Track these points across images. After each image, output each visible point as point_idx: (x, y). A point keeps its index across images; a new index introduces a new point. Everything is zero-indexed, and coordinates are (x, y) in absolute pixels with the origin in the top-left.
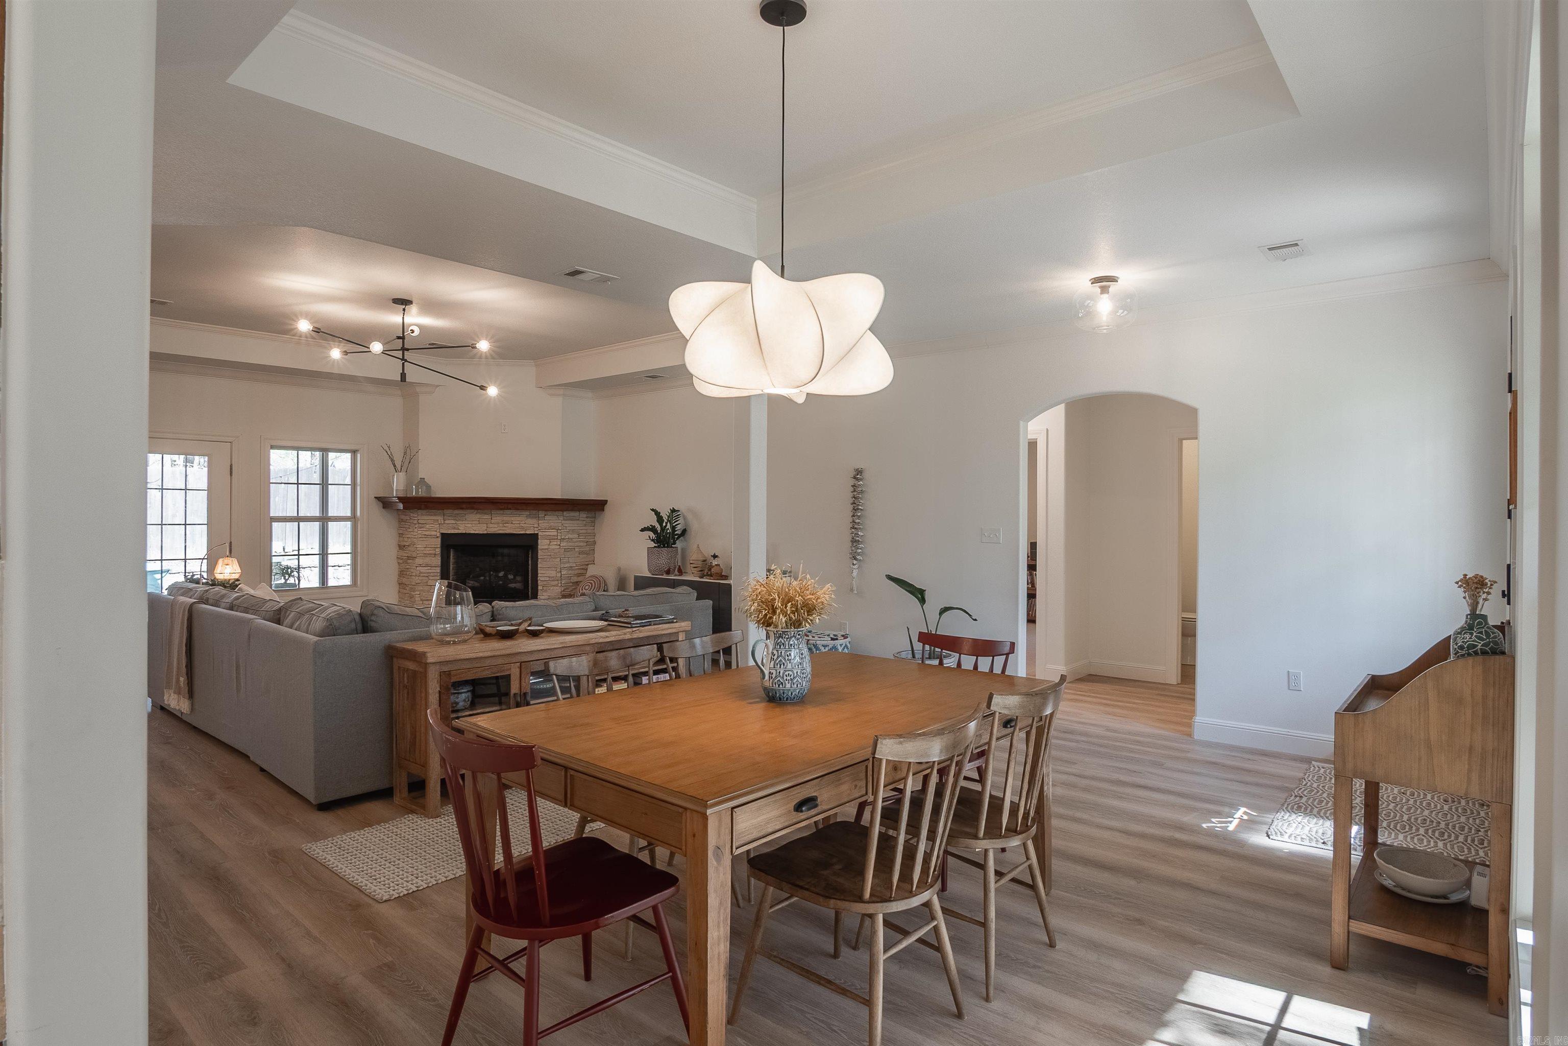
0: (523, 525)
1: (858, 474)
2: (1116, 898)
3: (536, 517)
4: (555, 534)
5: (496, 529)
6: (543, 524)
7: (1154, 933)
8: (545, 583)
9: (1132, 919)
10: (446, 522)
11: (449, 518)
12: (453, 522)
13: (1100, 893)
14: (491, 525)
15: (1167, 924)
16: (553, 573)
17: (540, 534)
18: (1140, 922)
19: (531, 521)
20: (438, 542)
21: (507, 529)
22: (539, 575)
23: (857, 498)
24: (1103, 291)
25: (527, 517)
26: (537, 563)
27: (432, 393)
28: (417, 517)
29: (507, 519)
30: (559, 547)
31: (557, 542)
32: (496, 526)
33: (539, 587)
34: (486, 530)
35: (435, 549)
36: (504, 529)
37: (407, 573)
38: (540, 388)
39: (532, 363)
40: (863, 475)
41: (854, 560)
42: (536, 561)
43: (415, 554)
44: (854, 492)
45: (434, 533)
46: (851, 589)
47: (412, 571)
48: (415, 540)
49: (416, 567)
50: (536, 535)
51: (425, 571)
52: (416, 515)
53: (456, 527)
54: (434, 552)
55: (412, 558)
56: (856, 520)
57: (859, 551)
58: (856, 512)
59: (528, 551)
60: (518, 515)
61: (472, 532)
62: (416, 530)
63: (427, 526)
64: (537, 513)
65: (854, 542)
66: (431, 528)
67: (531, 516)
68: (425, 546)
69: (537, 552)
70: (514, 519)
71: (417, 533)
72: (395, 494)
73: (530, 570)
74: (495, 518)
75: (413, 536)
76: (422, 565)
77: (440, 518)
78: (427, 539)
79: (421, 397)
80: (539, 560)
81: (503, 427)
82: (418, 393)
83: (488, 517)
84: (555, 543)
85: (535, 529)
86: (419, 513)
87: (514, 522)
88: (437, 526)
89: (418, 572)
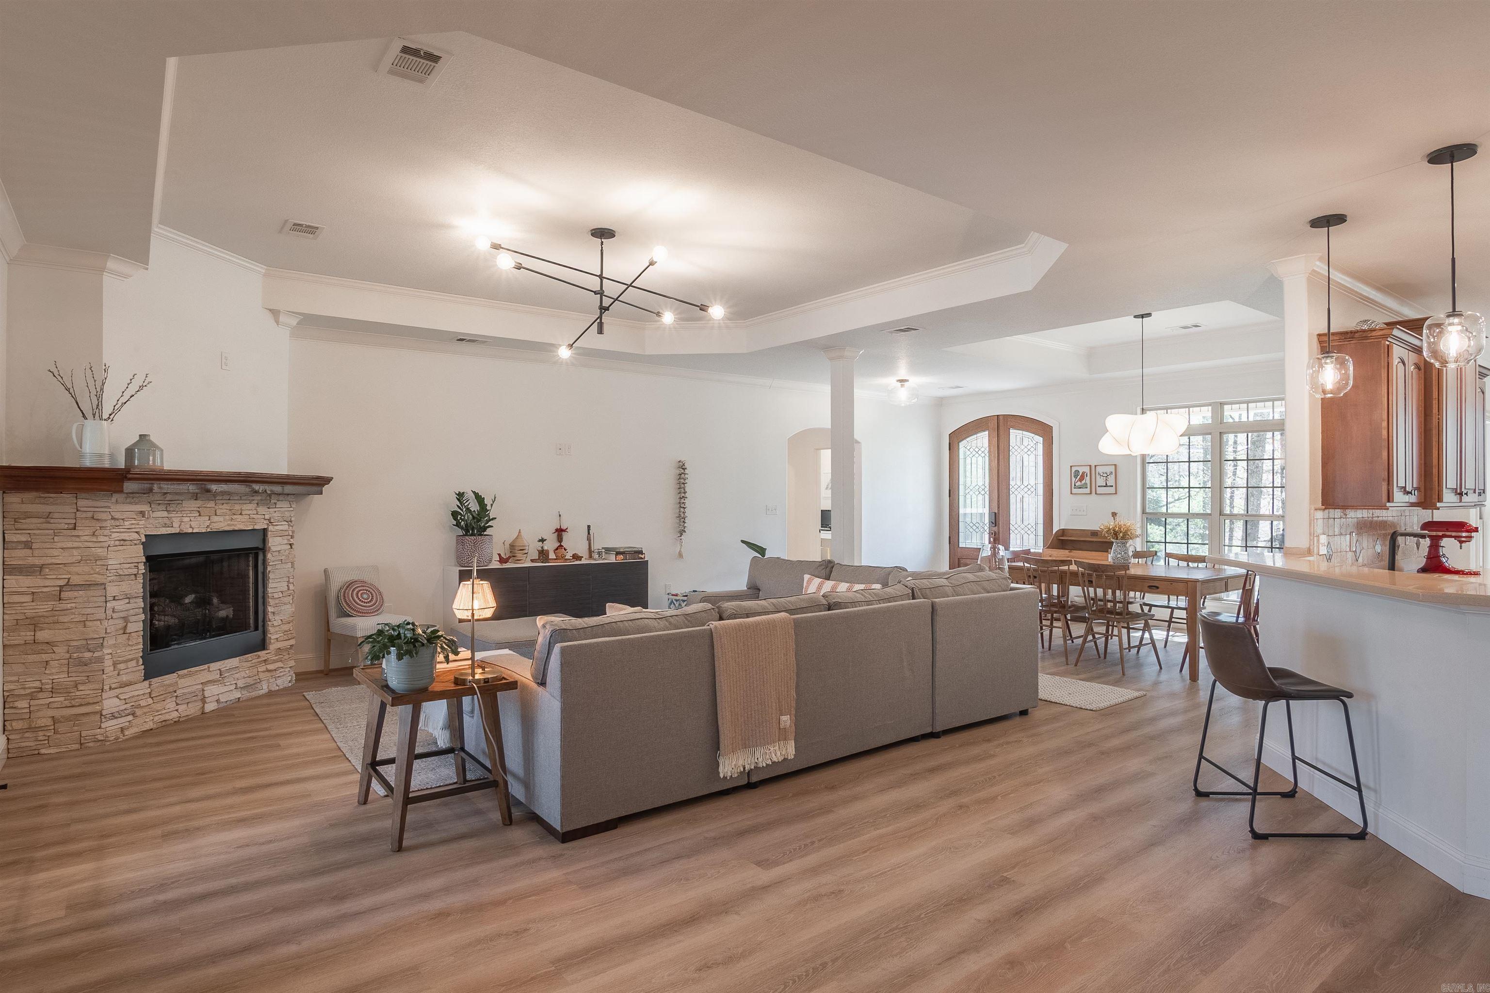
0: (253, 516)
1: (682, 466)
3: (267, 504)
4: (286, 527)
5: (222, 525)
6: (273, 513)
10: (155, 515)
11: (161, 508)
12: (165, 514)
14: (215, 519)
17: (271, 528)
19: (262, 510)
20: (138, 554)
21: (236, 523)
22: (270, 590)
23: (684, 484)
24: (902, 386)
25: (257, 504)
26: (264, 573)
27: (127, 276)
28: (109, 507)
29: (237, 507)
30: (290, 547)
31: (288, 540)
32: (221, 519)
33: (270, 609)
34: (208, 527)
35: (136, 564)
36: (232, 523)
37: (62, 619)
38: (270, 310)
39: (261, 269)
40: (686, 466)
41: (682, 532)
42: (262, 571)
43: (99, 579)
44: (680, 478)
45: (136, 536)
46: (680, 555)
47: (89, 611)
48: (101, 552)
49: (106, 602)
50: (265, 531)
51: (121, 608)
52: (106, 504)
53: (168, 522)
54: (135, 571)
55: (88, 586)
56: (682, 501)
57: (685, 525)
58: (683, 495)
59: (247, 555)
60: (248, 502)
61: (190, 531)
62: (106, 532)
63: (127, 523)
64: (268, 498)
65: (681, 518)
66: (133, 526)
67: (263, 502)
68: (122, 561)
69: (265, 556)
70: (245, 507)
71: (106, 539)
72: (88, 463)
73: (251, 585)
74: (220, 507)
75: (90, 545)
76: (116, 598)
77: (145, 508)
78: (125, 547)
79: (107, 279)
80: (269, 568)
81: (224, 360)
82: (102, 270)
83: (211, 504)
84: (286, 542)
85: (266, 522)
86: (114, 499)
87: (244, 513)
88: (141, 523)
89: (109, 612)
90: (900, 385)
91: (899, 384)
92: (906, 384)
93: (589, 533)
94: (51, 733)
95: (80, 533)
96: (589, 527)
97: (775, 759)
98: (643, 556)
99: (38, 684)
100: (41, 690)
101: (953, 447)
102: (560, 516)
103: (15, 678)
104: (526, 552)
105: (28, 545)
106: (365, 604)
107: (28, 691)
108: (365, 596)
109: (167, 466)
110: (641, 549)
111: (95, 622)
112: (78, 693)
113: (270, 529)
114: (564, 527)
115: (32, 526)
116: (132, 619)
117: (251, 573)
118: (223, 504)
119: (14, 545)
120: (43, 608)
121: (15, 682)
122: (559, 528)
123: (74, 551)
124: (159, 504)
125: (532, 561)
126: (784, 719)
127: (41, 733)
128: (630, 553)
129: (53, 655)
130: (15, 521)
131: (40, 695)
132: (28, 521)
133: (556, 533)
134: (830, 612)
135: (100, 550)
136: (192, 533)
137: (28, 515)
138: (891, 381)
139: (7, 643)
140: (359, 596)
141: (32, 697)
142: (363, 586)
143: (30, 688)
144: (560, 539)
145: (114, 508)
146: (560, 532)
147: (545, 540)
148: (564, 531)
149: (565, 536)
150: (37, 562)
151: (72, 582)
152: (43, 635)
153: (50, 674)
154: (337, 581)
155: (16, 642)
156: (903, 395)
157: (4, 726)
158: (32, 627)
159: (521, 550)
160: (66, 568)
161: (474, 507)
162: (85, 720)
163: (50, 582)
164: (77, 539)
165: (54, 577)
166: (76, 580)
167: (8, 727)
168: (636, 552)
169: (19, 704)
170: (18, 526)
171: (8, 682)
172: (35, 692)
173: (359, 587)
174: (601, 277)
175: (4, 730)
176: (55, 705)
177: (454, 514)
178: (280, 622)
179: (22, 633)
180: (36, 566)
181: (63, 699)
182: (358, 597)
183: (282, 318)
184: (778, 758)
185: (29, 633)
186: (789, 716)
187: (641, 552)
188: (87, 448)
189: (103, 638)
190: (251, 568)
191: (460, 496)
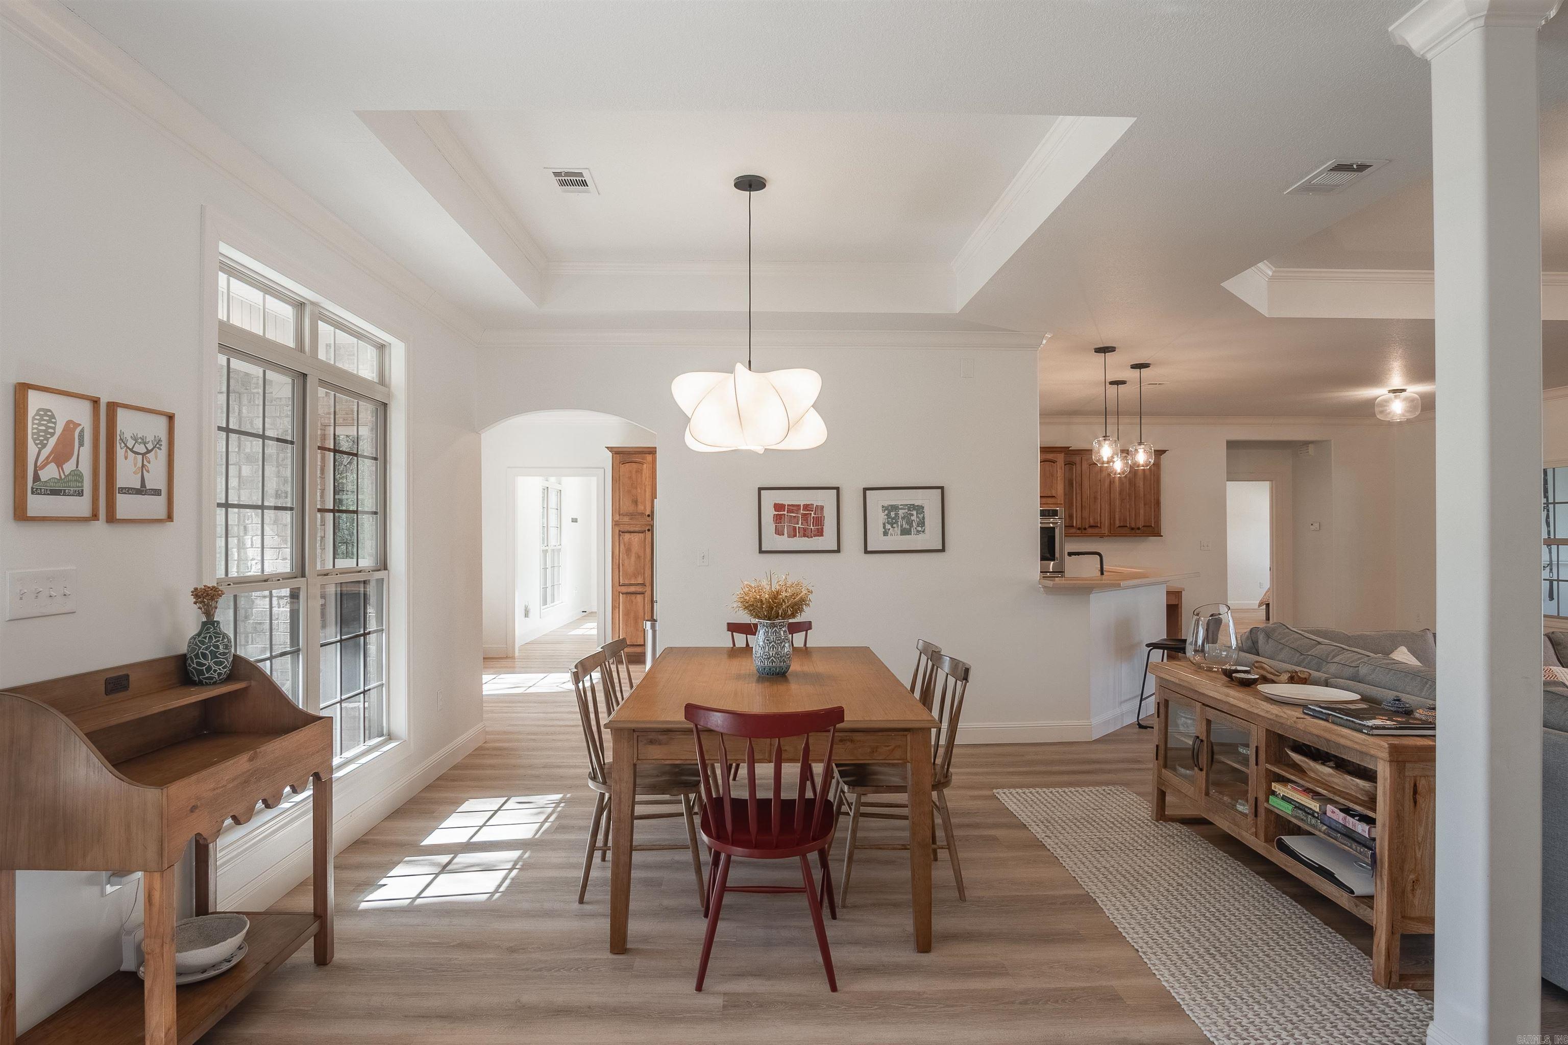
2: (540, 970)
7: (496, 943)
9: (520, 951)
13: (559, 970)
15: (484, 956)
18: (512, 950)
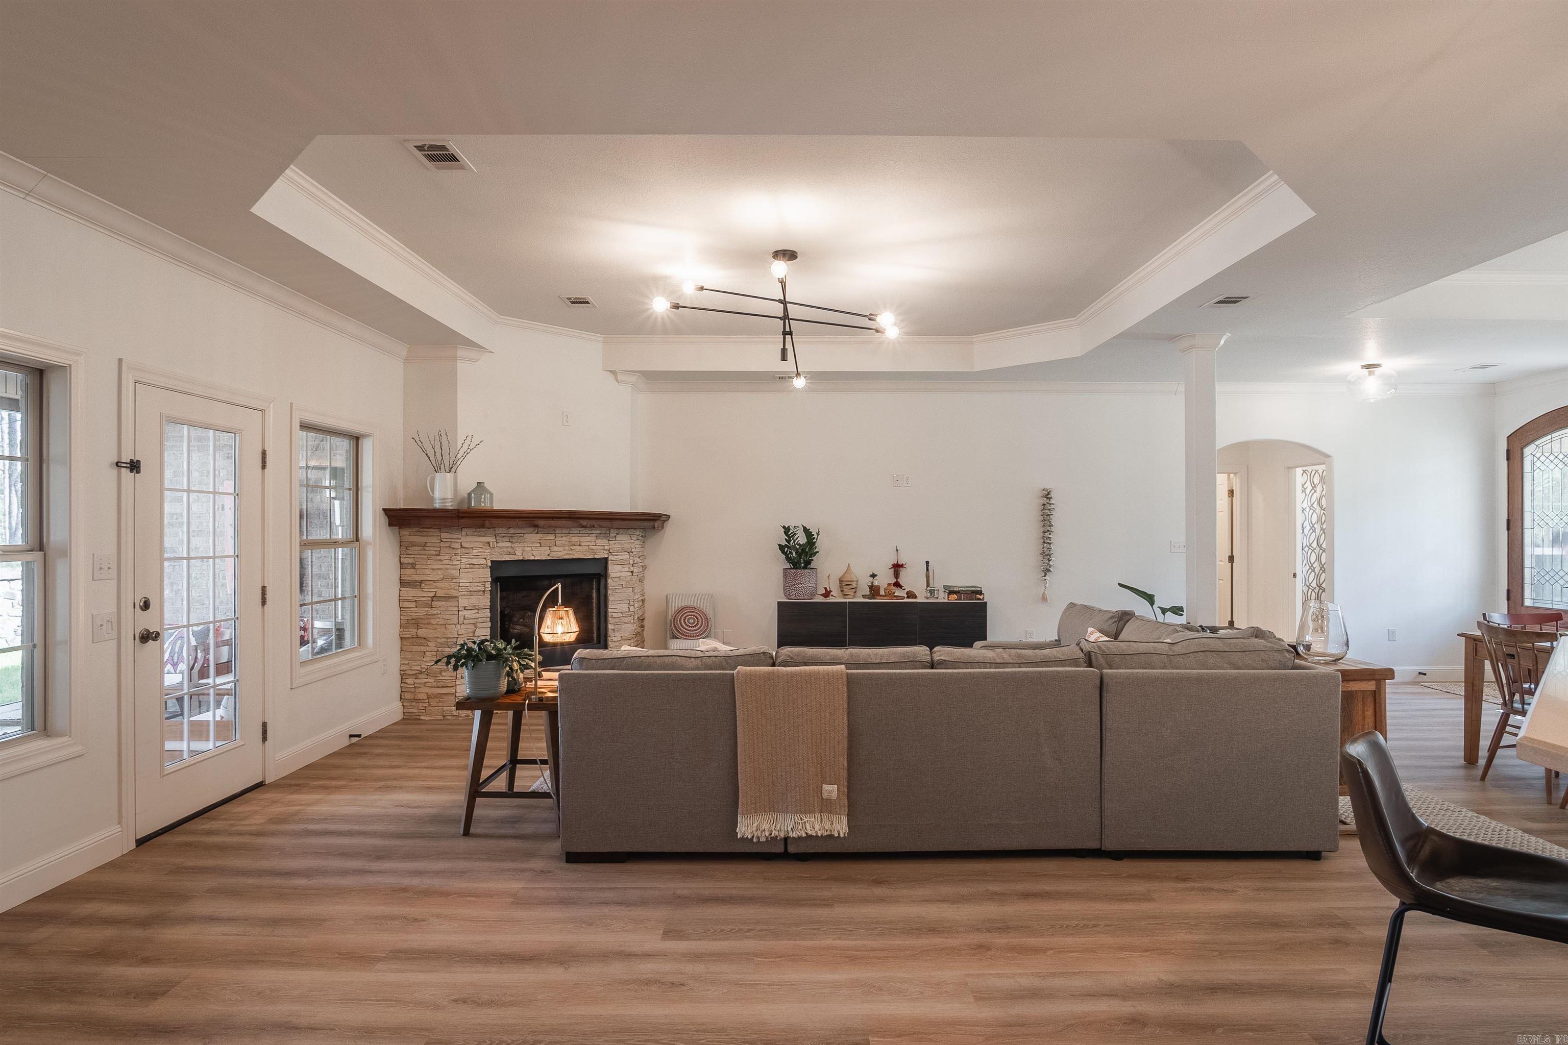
0: (593, 547)
1: (1047, 495)
3: (606, 537)
4: (627, 557)
5: (561, 554)
6: (615, 545)
8: (617, 620)
10: (500, 545)
11: (504, 539)
12: (509, 544)
14: (556, 549)
16: (625, 608)
17: (611, 557)
19: (601, 542)
20: (486, 575)
21: (574, 552)
22: (610, 610)
23: (1048, 515)
24: (1370, 373)
25: (597, 537)
26: (606, 596)
27: (476, 360)
28: (460, 539)
29: (575, 539)
30: (631, 574)
31: (629, 568)
32: (561, 549)
33: (610, 627)
34: (549, 555)
35: (484, 583)
36: (571, 552)
37: (433, 622)
38: (611, 371)
39: (600, 337)
40: (1052, 495)
41: (1047, 571)
42: (604, 593)
43: (454, 593)
44: (1043, 509)
45: (483, 561)
46: (1044, 599)
47: (447, 617)
48: (454, 572)
49: (458, 611)
50: (606, 559)
51: (471, 616)
52: (458, 536)
53: (512, 551)
54: (482, 588)
55: (448, 598)
56: (1047, 534)
57: (1051, 563)
58: (1049, 528)
59: (591, 581)
60: (587, 535)
61: (532, 558)
62: (458, 558)
63: (474, 551)
64: (608, 532)
65: (1046, 555)
66: (480, 554)
67: (602, 535)
68: (471, 580)
69: (606, 581)
70: (582, 539)
71: (459, 562)
72: (437, 505)
73: (594, 605)
74: (560, 539)
75: (449, 567)
76: (466, 608)
77: (491, 539)
78: (474, 570)
79: (460, 365)
80: (609, 592)
81: (565, 418)
82: (455, 359)
83: (551, 537)
84: (627, 569)
85: (605, 552)
86: (464, 533)
87: (582, 544)
88: (487, 551)
89: (461, 619)
90: (1368, 373)
91: (1366, 371)
92: (1377, 371)
93: (927, 570)
94: (426, 705)
95: (442, 558)
96: (927, 563)
97: (810, 833)
98: (981, 597)
99: (418, 668)
100: (421, 673)
101: (1514, 456)
102: (897, 550)
103: (407, 662)
104: (854, 587)
105: (413, 566)
106: (690, 629)
107: (414, 672)
108: (691, 621)
109: (497, 506)
110: (979, 589)
111: (452, 626)
112: (441, 678)
113: (609, 558)
114: (900, 563)
115: (416, 552)
116: (479, 625)
117: (594, 595)
118: (562, 537)
119: (406, 565)
120: (421, 612)
121: (406, 664)
122: (896, 563)
123: (439, 571)
124: (503, 536)
125: (864, 596)
126: (827, 789)
127: (421, 704)
128: (965, 593)
129: (427, 648)
130: (407, 549)
131: (421, 676)
132: (412, 548)
133: (893, 569)
134: (932, 671)
135: (454, 571)
136: (534, 560)
137: (413, 544)
138: (1351, 368)
139: (402, 636)
140: (686, 621)
141: (416, 676)
142: (692, 612)
143: (414, 670)
144: (897, 575)
145: (463, 539)
146: (897, 568)
147: (876, 575)
148: (902, 566)
149: (903, 572)
150: (418, 578)
151: (438, 595)
152: (422, 632)
153: (426, 662)
154: (675, 605)
155: (407, 636)
156: (1372, 386)
157: (401, 695)
158: (416, 626)
159: (847, 585)
160: (434, 584)
161: (802, 539)
162: (446, 698)
163: (425, 594)
164: (441, 563)
165: (428, 590)
166: (440, 593)
167: (403, 697)
168: (973, 592)
169: (409, 681)
170: (408, 552)
171: (403, 664)
172: (416, 673)
173: (687, 613)
174: (784, 302)
175: (401, 698)
176: (428, 685)
177: (781, 548)
178: (619, 638)
179: (410, 630)
180: (416, 581)
181: (433, 680)
182: (684, 621)
183: (620, 377)
184: (816, 832)
185: (414, 630)
186: (836, 786)
187: (980, 593)
188: (437, 495)
189: (457, 638)
190: (594, 591)
191: (787, 530)
